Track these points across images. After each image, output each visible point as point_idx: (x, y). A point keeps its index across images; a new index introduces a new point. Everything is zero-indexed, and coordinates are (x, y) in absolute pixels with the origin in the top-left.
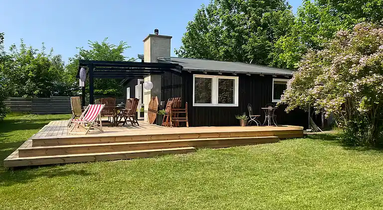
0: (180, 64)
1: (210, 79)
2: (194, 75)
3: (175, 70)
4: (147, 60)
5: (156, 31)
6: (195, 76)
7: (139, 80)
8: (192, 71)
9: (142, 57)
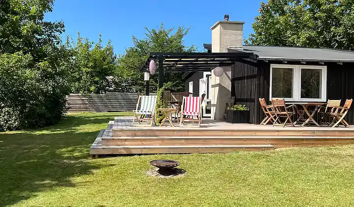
0: (255, 53)
1: (291, 70)
2: (271, 65)
3: (249, 60)
4: (216, 49)
5: (227, 17)
6: (273, 66)
7: (205, 73)
8: (269, 61)
9: (209, 47)
